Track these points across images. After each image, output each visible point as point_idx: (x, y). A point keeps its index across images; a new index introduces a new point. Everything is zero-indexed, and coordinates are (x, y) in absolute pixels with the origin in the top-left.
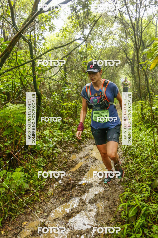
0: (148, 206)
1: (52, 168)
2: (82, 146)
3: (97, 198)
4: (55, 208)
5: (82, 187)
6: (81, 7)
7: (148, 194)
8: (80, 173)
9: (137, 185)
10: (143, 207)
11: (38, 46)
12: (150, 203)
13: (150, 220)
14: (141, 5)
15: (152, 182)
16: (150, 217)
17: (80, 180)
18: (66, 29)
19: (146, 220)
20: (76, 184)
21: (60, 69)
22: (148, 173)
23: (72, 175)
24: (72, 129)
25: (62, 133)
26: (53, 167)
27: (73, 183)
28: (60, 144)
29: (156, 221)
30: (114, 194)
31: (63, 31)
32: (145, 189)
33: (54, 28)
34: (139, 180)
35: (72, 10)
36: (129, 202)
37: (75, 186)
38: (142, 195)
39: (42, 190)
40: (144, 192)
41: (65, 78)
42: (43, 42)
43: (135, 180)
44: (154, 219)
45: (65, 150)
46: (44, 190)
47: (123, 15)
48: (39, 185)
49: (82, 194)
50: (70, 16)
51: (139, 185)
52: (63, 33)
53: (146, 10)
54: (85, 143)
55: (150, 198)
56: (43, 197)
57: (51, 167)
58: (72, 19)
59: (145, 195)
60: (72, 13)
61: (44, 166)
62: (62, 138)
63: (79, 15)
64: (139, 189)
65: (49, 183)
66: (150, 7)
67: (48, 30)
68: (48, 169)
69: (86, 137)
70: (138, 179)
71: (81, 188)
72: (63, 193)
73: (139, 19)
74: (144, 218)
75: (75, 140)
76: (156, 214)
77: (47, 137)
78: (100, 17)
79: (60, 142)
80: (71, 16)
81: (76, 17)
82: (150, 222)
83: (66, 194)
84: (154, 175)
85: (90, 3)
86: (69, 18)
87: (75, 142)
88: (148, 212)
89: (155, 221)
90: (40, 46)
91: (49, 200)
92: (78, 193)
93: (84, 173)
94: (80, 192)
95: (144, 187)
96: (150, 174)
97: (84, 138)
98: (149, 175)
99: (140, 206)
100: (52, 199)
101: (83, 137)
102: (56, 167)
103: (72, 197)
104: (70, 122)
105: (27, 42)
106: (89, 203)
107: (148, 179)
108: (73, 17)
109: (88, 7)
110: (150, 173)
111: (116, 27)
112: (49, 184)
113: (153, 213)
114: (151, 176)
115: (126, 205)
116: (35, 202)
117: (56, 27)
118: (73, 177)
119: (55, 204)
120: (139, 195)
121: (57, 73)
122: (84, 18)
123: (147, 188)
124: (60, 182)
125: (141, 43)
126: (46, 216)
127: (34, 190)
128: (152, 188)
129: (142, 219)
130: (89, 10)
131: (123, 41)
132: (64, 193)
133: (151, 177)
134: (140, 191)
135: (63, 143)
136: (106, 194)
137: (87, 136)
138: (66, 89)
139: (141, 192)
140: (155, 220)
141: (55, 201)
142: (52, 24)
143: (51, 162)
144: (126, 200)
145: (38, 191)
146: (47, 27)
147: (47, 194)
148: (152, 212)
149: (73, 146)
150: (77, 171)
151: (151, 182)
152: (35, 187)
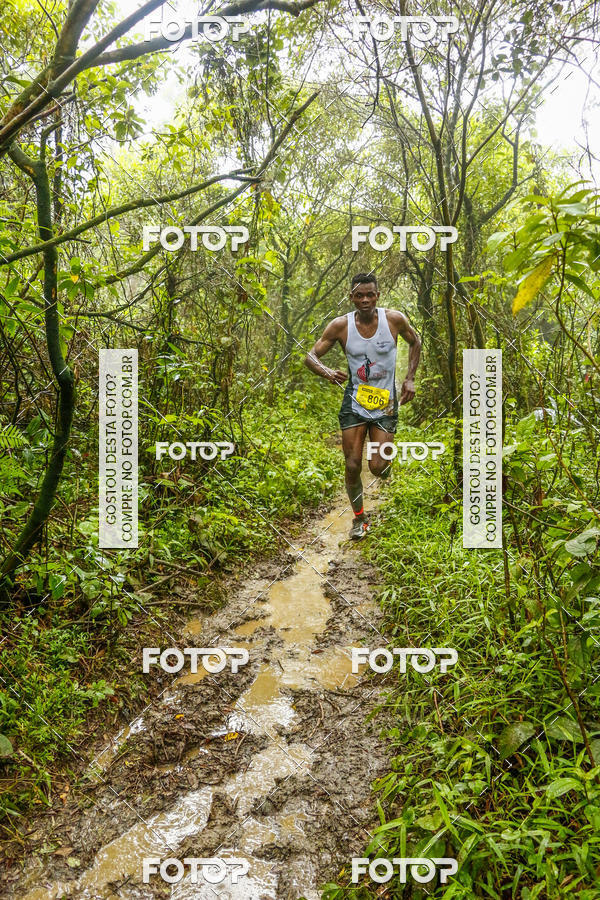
0: (482, 830)
1: (109, 669)
2: (228, 584)
3: (286, 794)
4: (117, 835)
5: (225, 747)
6: (244, 56)
7: (485, 783)
8: (217, 691)
9: (438, 747)
10: (466, 833)
11: (69, 190)
12: (491, 819)
13: (489, 889)
14: (464, 69)
15: (500, 734)
16: (489, 876)
17: (217, 720)
18: (181, 135)
19: (474, 887)
20: (202, 734)
21: (151, 285)
22: (481, 701)
23: (186, 701)
24: (192, 517)
25: (151, 534)
26: (112, 667)
27: (190, 734)
28: (143, 573)
29: (514, 891)
30: (351, 779)
31: (172, 142)
32: (468, 763)
33: (137, 127)
34: (446, 726)
35: (207, 62)
36: (409, 817)
37: (196, 745)
38: (461, 786)
39: (68, 762)
40: (467, 776)
41: (167, 320)
42: (88, 175)
43: (433, 721)
44: (508, 880)
45: (161, 599)
46: (74, 761)
47: (398, 99)
48: (52, 741)
49: (226, 777)
50: (199, 84)
51: (449, 747)
52: (170, 149)
53: (481, 84)
54: (239, 573)
55: (488, 797)
56: (67, 789)
57: (105, 665)
58: (206, 96)
59: (471, 785)
60: (207, 75)
61: (76, 661)
62: (149, 552)
63: (235, 84)
64: (450, 759)
65: (95, 731)
66: (496, 77)
67: (114, 134)
68: (91, 675)
69: (244, 551)
70: (445, 718)
71: (222, 752)
72: (148, 774)
73: (455, 115)
74: (469, 880)
75: (197, 558)
76: (515, 862)
77: (92, 546)
78: (311, 99)
79: (139, 569)
80: (204, 86)
81: (223, 92)
82: (492, 893)
83: (163, 777)
84: (506, 707)
85: (279, 45)
86: (194, 93)
87: (198, 567)
88: (482, 855)
89: (511, 889)
90: (78, 191)
91: (92, 804)
92: (209, 774)
93: (232, 690)
94: (218, 768)
95: (468, 755)
96: (491, 705)
97: (236, 552)
98: (485, 708)
99: (456, 833)
100: (104, 800)
101: (232, 548)
102: (125, 668)
103: (183, 789)
104: (181, 488)
105: (28, 172)
106: (254, 813)
107: (484, 724)
108: (209, 90)
109: (270, 59)
110: (489, 699)
111: (369, 139)
112: (95, 735)
113: (501, 858)
114: (493, 711)
115: (403, 830)
116: (33, 812)
117: (145, 123)
118: (190, 709)
119: (116, 821)
120: (448, 784)
121: (139, 299)
122: (254, 96)
123: (479, 756)
124: (138, 726)
125: (460, 203)
126: (76, 868)
127: (30, 760)
128: (496, 757)
129: (462, 884)
130: (274, 69)
131: (394, 190)
132: (154, 772)
133: (495, 714)
134: (451, 770)
135: (151, 571)
136: (321, 776)
137: (248, 546)
138: (172, 362)
139: (456, 775)
140: (509, 886)
141: (117, 804)
142: (131, 113)
143: (103, 645)
144: (396, 805)
145: (49, 763)
146: (109, 124)
147: (85, 777)
148: (500, 855)
149: (192, 583)
150: (207, 685)
151: (494, 736)
152: (38, 747)
